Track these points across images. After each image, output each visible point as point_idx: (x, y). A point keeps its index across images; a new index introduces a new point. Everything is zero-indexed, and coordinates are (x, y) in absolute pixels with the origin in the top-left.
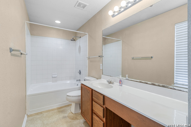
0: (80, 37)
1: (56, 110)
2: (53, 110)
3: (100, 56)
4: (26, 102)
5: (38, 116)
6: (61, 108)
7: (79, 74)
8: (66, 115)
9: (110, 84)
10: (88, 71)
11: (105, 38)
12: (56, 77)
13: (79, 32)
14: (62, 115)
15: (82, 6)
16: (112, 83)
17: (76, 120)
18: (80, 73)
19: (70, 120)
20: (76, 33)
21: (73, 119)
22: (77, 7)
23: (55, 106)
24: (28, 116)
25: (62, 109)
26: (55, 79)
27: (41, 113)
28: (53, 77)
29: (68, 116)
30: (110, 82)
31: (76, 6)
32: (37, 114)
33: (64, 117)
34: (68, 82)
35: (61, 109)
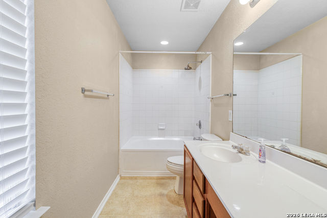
0: (201, 62)
1: (155, 181)
2: (151, 178)
3: (228, 95)
4: (119, 159)
5: (131, 182)
6: (162, 178)
7: (198, 127)
8: (165, 192)
9: (240, 154)
10: (210, 123)
11: (260, 55)
12: (163, 129)
13: (200, 53)
14: (160, 190)
15: (192, 5)
16: (245, 154)
17: (176, 206)
18: (200, 125)
19: (168, 202)
20: (196, 55)
21: (172, 202)
22: (185, 10)
23: (155, 174)
24: (121, 178)
25: (163, 181)
26: (162, 132)
27: (136, 178)
28: (159, 129)
29: (167, 195)
30: (241, 151)
31: (183, 9)
32: (131, 178)
33: (161, 195)
34: (177, 139)
35: (161, 181)
